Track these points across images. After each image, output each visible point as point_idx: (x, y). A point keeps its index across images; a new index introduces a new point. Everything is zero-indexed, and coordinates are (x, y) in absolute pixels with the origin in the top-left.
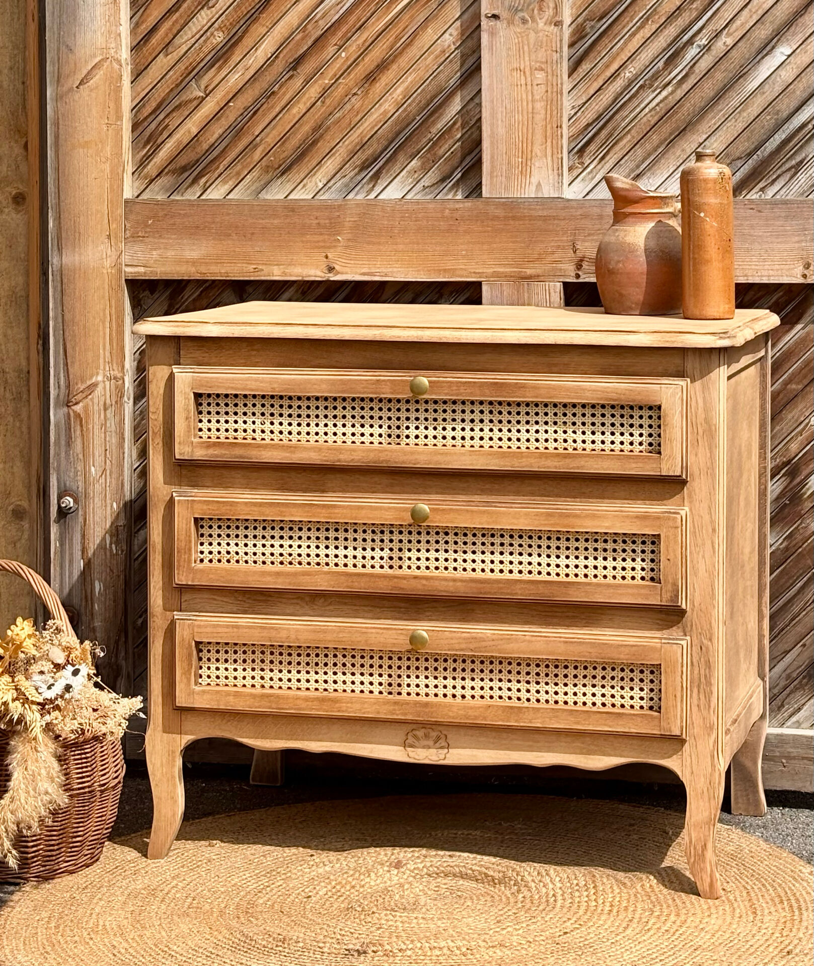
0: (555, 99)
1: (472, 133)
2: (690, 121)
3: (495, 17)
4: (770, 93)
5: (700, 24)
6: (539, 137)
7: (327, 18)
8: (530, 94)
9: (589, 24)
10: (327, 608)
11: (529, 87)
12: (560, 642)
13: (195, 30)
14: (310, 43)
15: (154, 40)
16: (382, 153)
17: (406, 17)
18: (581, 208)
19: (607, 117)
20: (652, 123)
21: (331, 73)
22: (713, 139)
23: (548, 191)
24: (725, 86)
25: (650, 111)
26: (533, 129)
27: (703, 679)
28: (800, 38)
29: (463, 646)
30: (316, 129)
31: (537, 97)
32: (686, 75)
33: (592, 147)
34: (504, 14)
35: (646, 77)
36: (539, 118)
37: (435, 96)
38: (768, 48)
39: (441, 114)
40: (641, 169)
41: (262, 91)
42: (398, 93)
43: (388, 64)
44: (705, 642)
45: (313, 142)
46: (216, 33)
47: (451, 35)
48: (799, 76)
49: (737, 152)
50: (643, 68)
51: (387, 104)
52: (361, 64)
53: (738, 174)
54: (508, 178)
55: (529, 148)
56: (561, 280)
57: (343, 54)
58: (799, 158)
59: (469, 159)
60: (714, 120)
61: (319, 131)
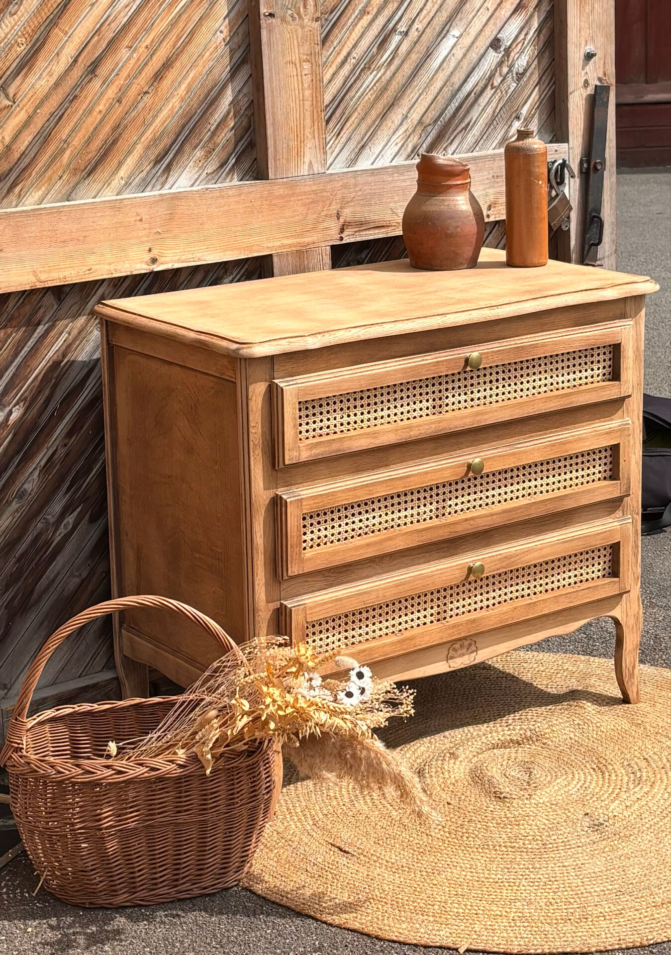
0: (318, 87)
1: (242, 122)
2: (396, 97)
3: (271, 15)
4: (447, 71)
5: (400, 13)
7: (117, 22)
8: (300, 83)
9: (324, 18)
11: (300, 78)
14: (104, 46)
16: (171, 146)
17: (184, 17)
18: (341, 180)
19: (339, 98)
21: (124, 74)
22: (412, 110)
23: (317, 168)
24: (417, 65)
25: (370, 90)
26: (304, 114)
28: (464, 22)
30: (116, 128)
31: (306, 86)
32: (393, 58)
34: (278, 12)
35: (365, 62)
36: (308, 104)
37: (211, 90)
38: (444, 32)
39: (218, 106)
40: (365, 140)
41: (65, 95)
42: (183, 88)
43: (173, 62)
45: (114, 141)
46: (19, 40)
47: (221, 32)
48: (465, 55)
49: (427, 120)
50: (363, 53)
51: (174, 100)
52: (150, 64)
53: (429, 138)
54: (288, 160)
55: (302, 133)
56: (330, 244)
57: (135, 55)
58: (466, 121)
59: (240, 145)
60: (412, 95)
61: (118, 132)
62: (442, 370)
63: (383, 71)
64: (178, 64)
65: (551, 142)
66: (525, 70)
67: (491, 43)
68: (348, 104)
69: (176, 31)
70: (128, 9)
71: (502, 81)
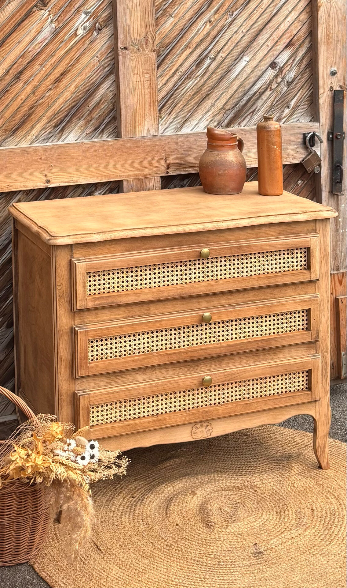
0: (154, 87)
1: (109, 105)
2: (207, 94)
3: (125, 48)
4: (241, 79)
5: (210, 48)
6: (147, 106)
8: (143, 86)
9: (161, 50)
10: (152, 373)
11: (142, 82)
12: (268, 368)
14: (26, 64)
16: (64, 118)
17: (75, 49)
18: (168, 139)
19: (171, 94)
20: (191, 95)
21: (37, 79)
22: (218, 101)
23: (153, 133)
24: (222, 76)
25: (191, 90)
26: (145, 103)
27: (324, 371)
28: (253, 53)
29: (224, 379)
30: (31, 108)
31: (146, 87)
32: (205, 72)
33: (165, 109)
34: (130, 47)
35: (188, 74)
36: (147, 97)
37: (90, 88)
38: (239, 58)
39: (94, 97)
40: (187, 117)
41: (1, 90)
42: (73, 87)
43: (67, 73)
44: (325, 353)
45: (29, 115)
47: (97, 57)
48: (253, 71)
49: (228, 106)
50: (186, 69)
51: (67, 93)
52: (53, 73)
53: (229, 117)
54: (134, 128)
55: (143, 111)
56: (160, 175)
57: (44, 69)
58: (254, 108)
59: (107, 118)
60: (218, 92)
61: (32, 109)
62: (184, 257)
63: (199, 79)
64: (70, 74)
65: (310, 121)
66: (293, 81)
67: (270, 64)
68: (176, 97)
69: (69, 57)
70: (40, 44)
71: (277, 86)
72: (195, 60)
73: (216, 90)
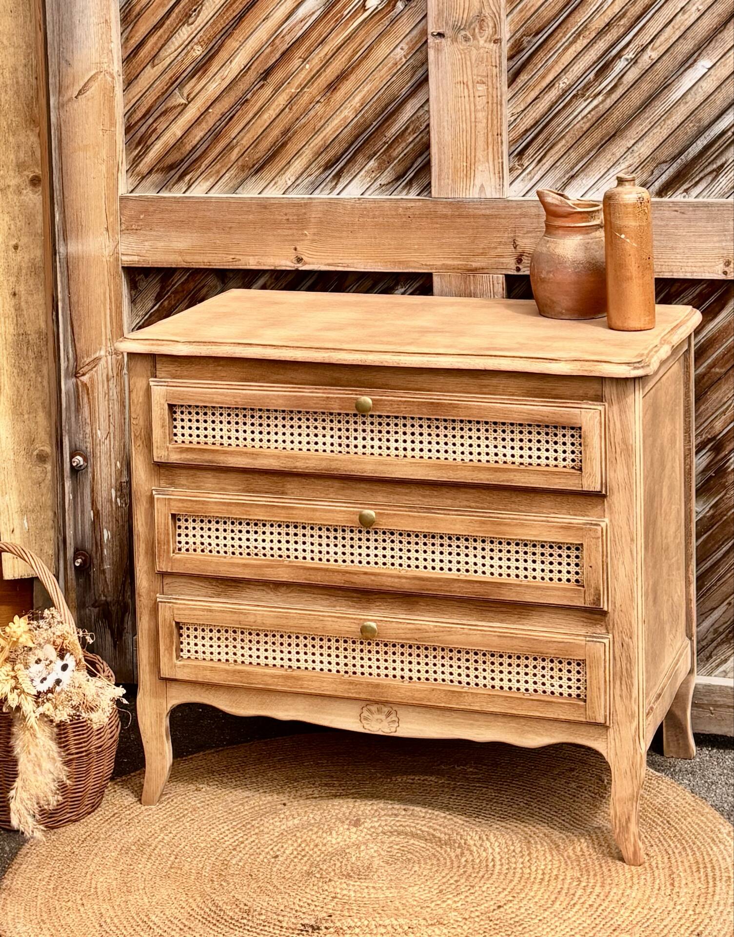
0: (495, 110)
1: (422, 138)
2: (620, 128)
3: (441, 35)
4: (691, 103)
5: (628, 39)
6: (481, 144)
7: (292, 34)
8: (473, 105)
9: (526, 39)
10: (289, 595)
11: (472, 99)
12: (495, 635)
13: (177, 45)
14: (278, 56)
15: (143, 53)
16: (343, 154)
17: (362, 32)
18: (521, 208)
19: (544, 123)
20: (585, 129)
21: (296, 83)
23: (491, 193)
24: (651, 96)
25: (582, 119)
26: (477, 137)
28: (720, 52)
30: (284, 133)
31: (479, 108)
32: (615, 86)
33: (530, 151)
34: (448, 32)
35: (579, 88)
36: (481, 126)
37: (390, 104)
38: (690, 61)
39: (396, 120)
40: (576, 170)
41: (237, 99)
42: (356, 101)
43: (348, 75)
44: (626, 639)
45: (283, 144)
46: (195, 47)
47: (402, 49)
48: (718, 88)
49: (664, 154)
50: (575, 79)
51: (347, 110)
52: (324, 75)
53: (664, 176)
54: (454, 181)
55: (473, 154)
56: (504, 273)
57: (308, 66)
58: (719, 162)
59: (420, 160)
60: (641, 128)
61: (287, 136)
64: (353, 78)
68: (553, 131)
69: (352, 46)
70: (303, 23)
72: (595, 63)
73: (637, 123)
